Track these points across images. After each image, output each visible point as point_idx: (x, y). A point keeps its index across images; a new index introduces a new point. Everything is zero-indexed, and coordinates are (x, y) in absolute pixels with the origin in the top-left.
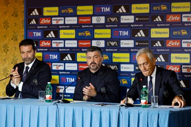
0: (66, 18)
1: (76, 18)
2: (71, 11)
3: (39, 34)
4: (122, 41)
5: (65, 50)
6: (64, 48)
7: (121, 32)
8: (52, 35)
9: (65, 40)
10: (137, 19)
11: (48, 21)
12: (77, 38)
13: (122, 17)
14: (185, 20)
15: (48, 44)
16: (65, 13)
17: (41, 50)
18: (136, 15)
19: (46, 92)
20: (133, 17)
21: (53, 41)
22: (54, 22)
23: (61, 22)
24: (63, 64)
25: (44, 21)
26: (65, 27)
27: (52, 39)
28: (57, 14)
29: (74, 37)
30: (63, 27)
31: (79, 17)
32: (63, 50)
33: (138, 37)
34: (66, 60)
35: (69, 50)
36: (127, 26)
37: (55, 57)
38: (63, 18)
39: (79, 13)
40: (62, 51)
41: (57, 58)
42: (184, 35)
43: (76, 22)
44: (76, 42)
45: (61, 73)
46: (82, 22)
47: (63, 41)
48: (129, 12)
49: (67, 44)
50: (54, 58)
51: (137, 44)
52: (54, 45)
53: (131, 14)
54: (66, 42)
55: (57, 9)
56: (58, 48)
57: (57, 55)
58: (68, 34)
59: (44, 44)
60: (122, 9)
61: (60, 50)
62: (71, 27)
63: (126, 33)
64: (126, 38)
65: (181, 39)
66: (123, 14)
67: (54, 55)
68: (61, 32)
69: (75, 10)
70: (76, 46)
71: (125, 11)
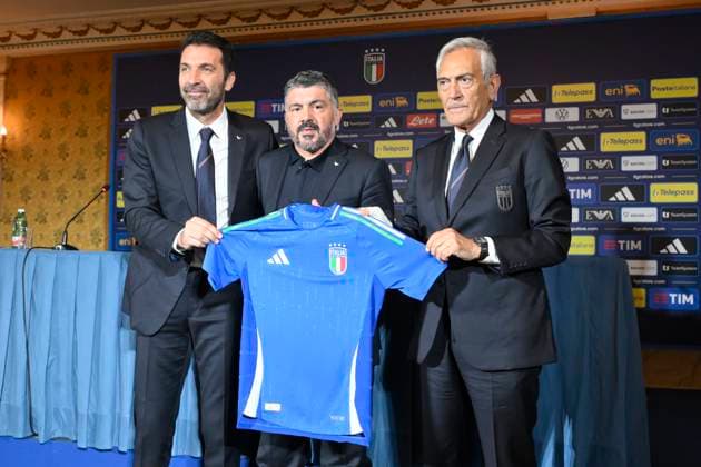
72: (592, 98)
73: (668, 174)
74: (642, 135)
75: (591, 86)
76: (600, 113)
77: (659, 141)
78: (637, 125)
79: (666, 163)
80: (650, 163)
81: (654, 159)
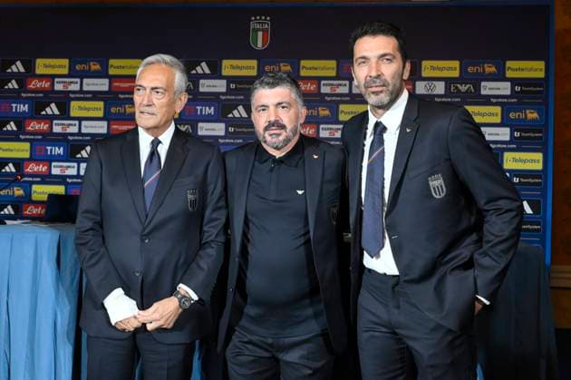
0: (85, 81)
1: (106, 81)
2: (95, 67)
3: (24, 108)
4: (200, 125)
5: (80, 138)
6: (80, 134)
7: (199, 108)
8: (53, 109)
9: (80, 119)
10: (233, 86)
11: (46, 85)
12: (107, 117)
13: (202, 81)
14: (325, 90)
15: (44, 126)
16: (83, 71)
17: (28, 137)
18: (230, 79)
20: (224, 82)
21: (55, 122)
22: (58, 87)
23: (75, 87)
24: (76, 165)
25: (35, 84)
26: (82, 96)
27: (52, 118)
28: (65, 71)
29: (100, 114)
30: (77, 95)
31: (112, 78)
32: (76, 138)
33: (234, 117)
34: (83, 158)
35: (89, 138)
36: (212, 98)
37: (59, 151)
38: (78, 80)
39: (112, 72)
40: (73, 140)
41: (62, 154)
42: (324, 117)
43: (106, 88)
44: (105, 124)
45: (69, 180)
46: (119, 87)
47: (77, 122)
48: (216, 73)
49: (86, 127)
50: (56, 154)
51: (231, 129)
52: (57, 129)
53: (221, 77)
54: (84, 123)
55: (65, 62)
56: (65, 135)
57: (62, 148)
58: (88, 109)
59: (34, 126)
60: (204, 68)
61: (70, 138)
62: (95, 96)
63: (210, 111)
64: (208, 119)
65: (318, 124)
66: (205, 76)
67: (57, 148)
68: (74, 104)
69: (105, 67)
70: (104, 131)
71: (207, 71)
72: (456, 74)
73: (519, 145)
74: (498, 110)
75: (456, 64)
76: (463, 88)
77: (512, 115)
78: (494, 100)
79: (517, 134)
80: (504, 134)
81: (507, 130)
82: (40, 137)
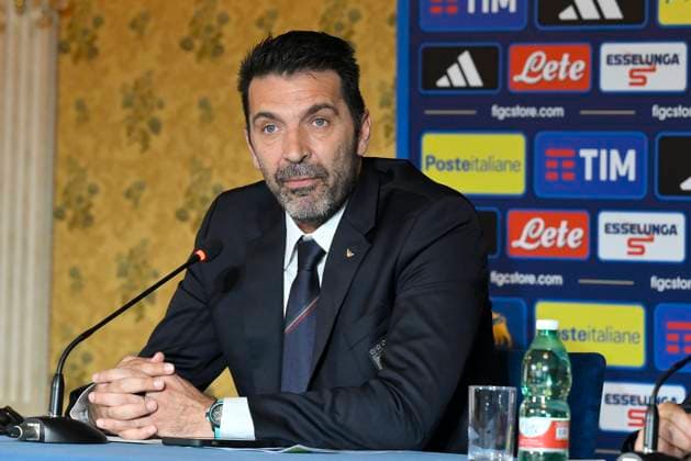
15: (569, 69)
17: (517, 112)
19: (520, 398)
21: (607, 49)
24: (677, 219)
32: (679, 111)
37: (622, 165)
41: (632, 177)
45: (660, 284)
47: (680, 48)
50: (613, 177)
52: (614, 79)
56: (642, 101)
57: (631, 155)
59: (539, 67)
61: (661, 113)
67: (615, 154)
82: (558, 111)
